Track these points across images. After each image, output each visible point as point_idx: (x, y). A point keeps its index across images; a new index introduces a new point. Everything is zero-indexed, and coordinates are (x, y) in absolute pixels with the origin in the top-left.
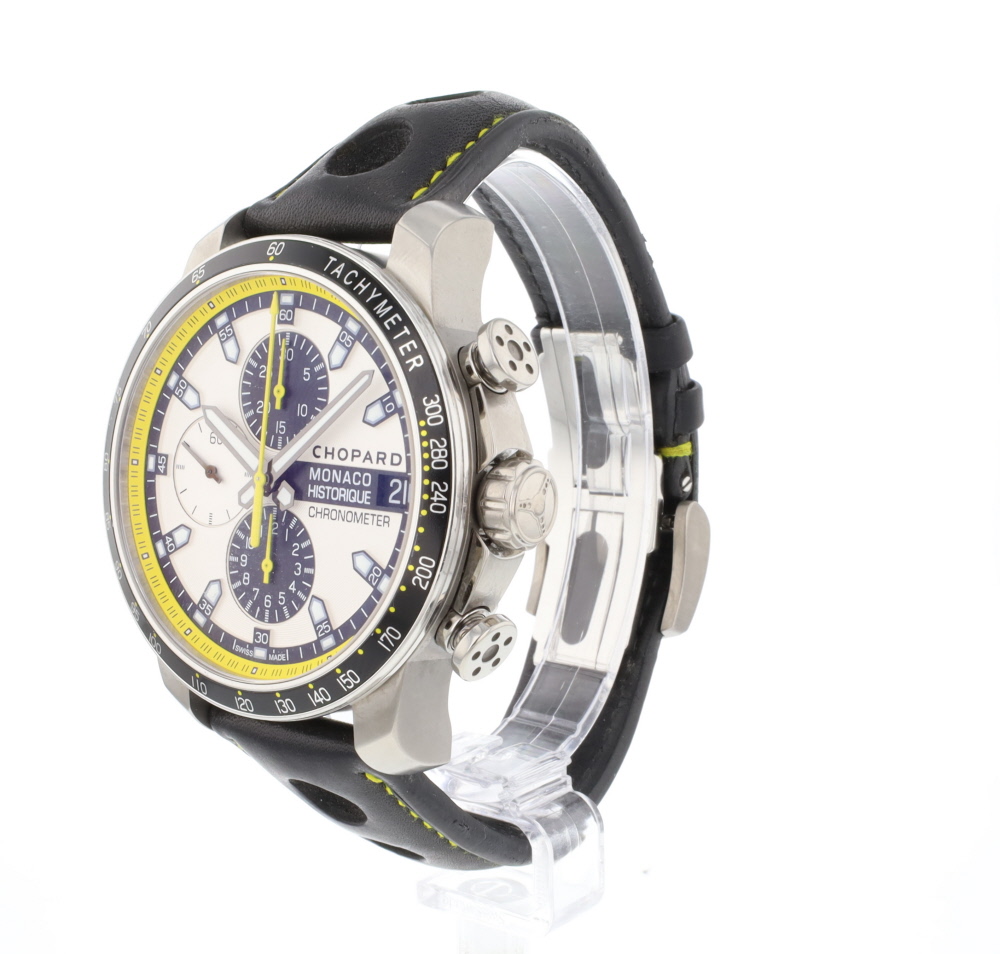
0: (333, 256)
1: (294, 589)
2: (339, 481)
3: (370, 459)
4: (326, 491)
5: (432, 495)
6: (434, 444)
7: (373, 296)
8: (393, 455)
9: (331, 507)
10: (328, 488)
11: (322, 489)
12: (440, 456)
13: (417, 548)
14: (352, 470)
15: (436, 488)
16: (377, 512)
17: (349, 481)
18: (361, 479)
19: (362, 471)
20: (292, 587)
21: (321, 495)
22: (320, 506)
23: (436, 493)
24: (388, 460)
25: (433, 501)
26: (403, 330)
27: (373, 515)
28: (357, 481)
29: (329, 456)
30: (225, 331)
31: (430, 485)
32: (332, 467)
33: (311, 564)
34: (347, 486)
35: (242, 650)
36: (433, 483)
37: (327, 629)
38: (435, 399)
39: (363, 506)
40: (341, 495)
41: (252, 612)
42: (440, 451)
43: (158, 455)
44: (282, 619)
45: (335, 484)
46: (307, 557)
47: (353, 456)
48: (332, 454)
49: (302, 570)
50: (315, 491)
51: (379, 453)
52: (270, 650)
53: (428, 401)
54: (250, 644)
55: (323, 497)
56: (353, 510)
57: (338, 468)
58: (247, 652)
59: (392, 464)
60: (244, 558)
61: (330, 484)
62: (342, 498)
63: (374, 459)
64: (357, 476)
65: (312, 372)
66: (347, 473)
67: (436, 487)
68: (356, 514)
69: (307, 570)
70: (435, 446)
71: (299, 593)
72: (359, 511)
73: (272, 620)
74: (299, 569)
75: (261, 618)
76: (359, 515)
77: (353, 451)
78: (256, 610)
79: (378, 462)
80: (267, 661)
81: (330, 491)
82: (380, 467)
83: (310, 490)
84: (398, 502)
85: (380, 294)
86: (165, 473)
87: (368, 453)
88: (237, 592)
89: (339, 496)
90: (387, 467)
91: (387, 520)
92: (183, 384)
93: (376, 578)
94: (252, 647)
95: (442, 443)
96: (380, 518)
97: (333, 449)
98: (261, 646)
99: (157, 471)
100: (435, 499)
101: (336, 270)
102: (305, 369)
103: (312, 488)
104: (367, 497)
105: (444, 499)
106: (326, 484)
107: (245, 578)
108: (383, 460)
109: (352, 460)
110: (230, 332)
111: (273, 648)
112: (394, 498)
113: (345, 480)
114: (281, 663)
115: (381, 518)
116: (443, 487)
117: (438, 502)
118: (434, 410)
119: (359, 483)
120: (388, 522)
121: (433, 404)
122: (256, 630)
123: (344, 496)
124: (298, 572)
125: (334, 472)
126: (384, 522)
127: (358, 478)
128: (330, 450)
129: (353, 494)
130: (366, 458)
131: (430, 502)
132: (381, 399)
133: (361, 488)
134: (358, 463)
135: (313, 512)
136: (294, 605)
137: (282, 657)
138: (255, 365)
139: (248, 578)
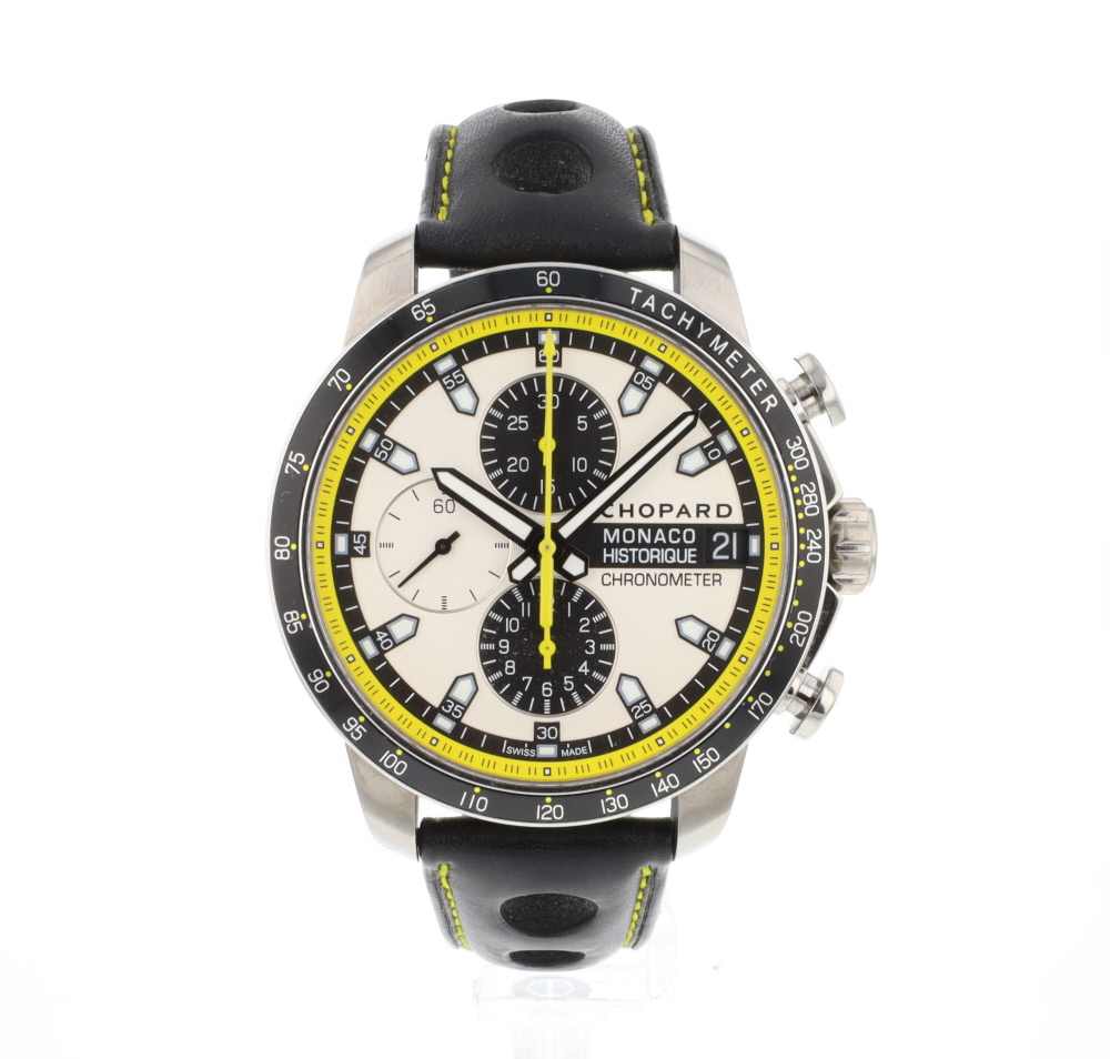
0: (637, 287)
1: (586, 671)
2: (648, 541)
3: (687, 512)
4: (630, 554)
5: (808, 544)
6: (804, 489)
7: (702, 332)
8: (719, 506)
9: (634, 571)
10: (634, 550)
11: (624, 552)
12: (812, 502)
13: (796, 603)
14: (666, 527)
15: (811, 537)
16: (702, 571)
17: (663, 539)
18: (681, 536)
19: (682, 527)
20: (584, 668)
21: (624, 559)
22: (618, 572)
23: (812, 541)
24: (713, 512)
25: (809, 551)
26: (748, 368)
27: (698, 575)
28: (674, 539)
29: (627, 515)
30: (452, 378)
31: (805, 533)
32: (636, 527)
33: (610, 638)
34: (660, 545)
35: (517, 751)
36: (809, 531)
37: (647, 709)
38: (797, 442)
39: (687, 566)
40: (652, 557)
41: (523, 706)
42: (810, 496)
43: (351, 535)
44: (571, 706)
45: (644, 544)
46: (604, 631)
47: (662, 512)
48: (631, 511)
49: (597, 647)
50: (615, 555)
51: (698, 506)
52: (562, 746)
53: (791, 444)
54: (529, 743)
55: (626, 561)
56: (668, 571)
57: (645, 527)
58: (526, 752)
59: (719, 515)
60: (504, 644)
61: (635, 545)
62: (655, 560)
63: (693, 511)
64: (674, 533)
65: (590, 420)
66: (660, 531)
67: (811, 535)
68: (671, 575)
69: (603, 647)
70: (806, 492)
71: (595, 675)
72: (676, 572)
73: (556, 710)
74: (593, 647)
75: (539, 710)
76: (676, 577)
77: (662, 506)
78: (529, 702)
79: (698, 516)
80: (559, 758)
81: (637, 553)
82: (703, 520)
83: (605, 555)
84: (726, 557)
85: (709, 329)
86: (367, 554)
87: (684, 506)
88: (497, 685)
89: (650, 557)
90: (713, 519)
91: (717, 578)
92: (387, 444)
93: (712, 643)
94: (533, 745)
95: (811, 488)
96: (707, 577)
97: (632, 506)
98: (547, 742)
99: (352, 553)
100: (811, 548)
101: (647, 303)
102: (579, 417)
103: (609, 552)
104: (690, 556)
105: (819, 547)
106: (628, 546)
107: (507, 667)
108: (705, 512)
109: (661, 516)
110: (460, 379)
111: (566, 743)
112: (719, 553)
113: (657, 539)
114: (582, 757)
115: (710, 577)
116: (817, 535)
117: (814, 550)
118: (798, 453)
119: (679, 540)
120: (719, 581)
121: (795, 447)
122: (537, 725)
123: (657, 557)
124: (590, 650)
125: (641, 531)
126: (714, 581)
127: (675, 536)
128: (627, 507)
129: (670, 554)
130: (680, 512)
131: (807, 551)
132: (701, 445)
133: (682, 546)
134: (669, 518)
135: (608, 580)
136: (588, 689)
137: (583, 750)
138: (500, 416)
139: (513, 667)
